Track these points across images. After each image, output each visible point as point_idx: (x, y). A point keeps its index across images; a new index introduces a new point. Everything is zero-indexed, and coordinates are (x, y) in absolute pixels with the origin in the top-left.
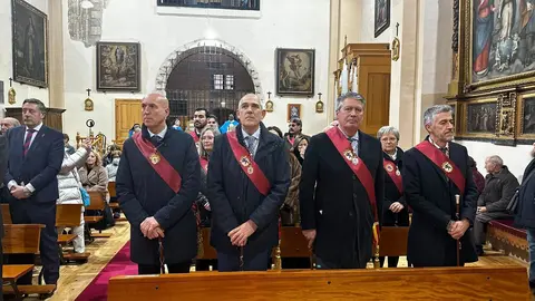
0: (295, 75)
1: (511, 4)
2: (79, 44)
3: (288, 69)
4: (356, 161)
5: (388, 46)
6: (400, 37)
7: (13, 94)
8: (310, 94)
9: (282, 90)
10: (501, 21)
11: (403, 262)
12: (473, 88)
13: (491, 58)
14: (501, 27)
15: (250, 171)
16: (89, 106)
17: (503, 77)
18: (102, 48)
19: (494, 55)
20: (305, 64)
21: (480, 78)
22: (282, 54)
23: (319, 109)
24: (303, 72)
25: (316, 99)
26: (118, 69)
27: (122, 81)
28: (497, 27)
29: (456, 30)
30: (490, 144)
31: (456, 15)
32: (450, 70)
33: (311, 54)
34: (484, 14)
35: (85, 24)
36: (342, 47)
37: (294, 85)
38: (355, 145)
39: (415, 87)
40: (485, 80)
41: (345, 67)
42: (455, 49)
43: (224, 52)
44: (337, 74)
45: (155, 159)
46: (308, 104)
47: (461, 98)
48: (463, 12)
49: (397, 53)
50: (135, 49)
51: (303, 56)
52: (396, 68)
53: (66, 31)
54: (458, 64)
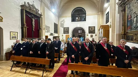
0: (92, 30)
1: (136, 18)
2: (61, 28)
3: (90, 29)
4: (106, 48)
5: (108, 25)
6: (111, 24)
7: (54, 34)
8: (94, 33)
9: (90, 33)
10: (134, 21)
11: (114, 65)
12: (127, 33)
13: (131, 27)
14: (134, 22)
15: (88, 49)
16: (62, 36)
17: (134, 31)
18: (64, 28)
19: (132, 27)
20: (93, 29)
21: (129, 31)
22: (89, 27)
23: (96, 35)
24: (93, 30)
25: (95, 34)
26: (66, 31)
27: (67, 32)
28: (133, 22)
29: (123, 22)
30: (132, 43)
31: (123, 20)
32: (122, 29)
33: (94, 27)
34: (129, 19)
35: (62, 25)
36: (100, 26)
37: (92, 32)
38: (106, 46)
39: (114, 33)
40: (130, 31)
41: (101, 29)
42: (123, 26)
43: (80, 27)
44: (99, 30)
45: (74, 47)
46: (94, 35)
47: (124, 34)
48: (125, 19)
49: (111, 27)
50: (68, 28)
51: (93, 27)
52: (110, 30)
53: (60, 26)
54: (124, 28)
